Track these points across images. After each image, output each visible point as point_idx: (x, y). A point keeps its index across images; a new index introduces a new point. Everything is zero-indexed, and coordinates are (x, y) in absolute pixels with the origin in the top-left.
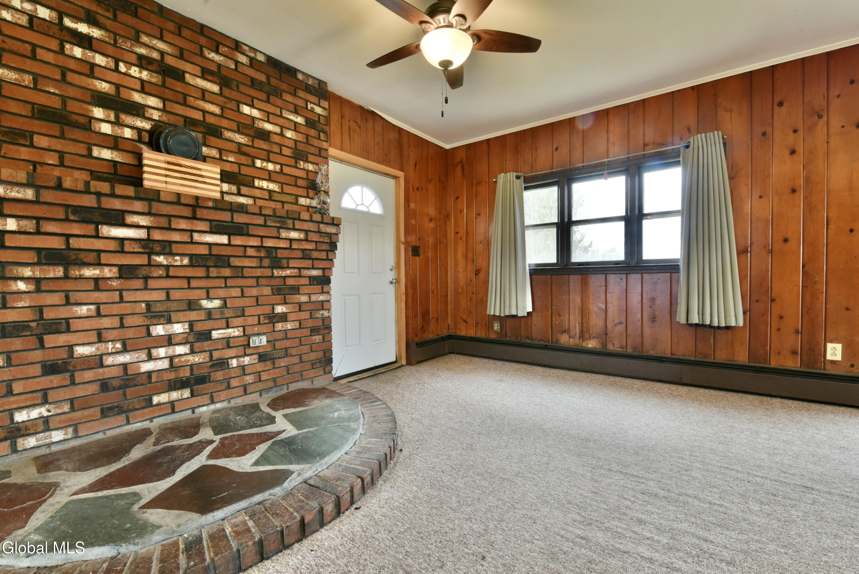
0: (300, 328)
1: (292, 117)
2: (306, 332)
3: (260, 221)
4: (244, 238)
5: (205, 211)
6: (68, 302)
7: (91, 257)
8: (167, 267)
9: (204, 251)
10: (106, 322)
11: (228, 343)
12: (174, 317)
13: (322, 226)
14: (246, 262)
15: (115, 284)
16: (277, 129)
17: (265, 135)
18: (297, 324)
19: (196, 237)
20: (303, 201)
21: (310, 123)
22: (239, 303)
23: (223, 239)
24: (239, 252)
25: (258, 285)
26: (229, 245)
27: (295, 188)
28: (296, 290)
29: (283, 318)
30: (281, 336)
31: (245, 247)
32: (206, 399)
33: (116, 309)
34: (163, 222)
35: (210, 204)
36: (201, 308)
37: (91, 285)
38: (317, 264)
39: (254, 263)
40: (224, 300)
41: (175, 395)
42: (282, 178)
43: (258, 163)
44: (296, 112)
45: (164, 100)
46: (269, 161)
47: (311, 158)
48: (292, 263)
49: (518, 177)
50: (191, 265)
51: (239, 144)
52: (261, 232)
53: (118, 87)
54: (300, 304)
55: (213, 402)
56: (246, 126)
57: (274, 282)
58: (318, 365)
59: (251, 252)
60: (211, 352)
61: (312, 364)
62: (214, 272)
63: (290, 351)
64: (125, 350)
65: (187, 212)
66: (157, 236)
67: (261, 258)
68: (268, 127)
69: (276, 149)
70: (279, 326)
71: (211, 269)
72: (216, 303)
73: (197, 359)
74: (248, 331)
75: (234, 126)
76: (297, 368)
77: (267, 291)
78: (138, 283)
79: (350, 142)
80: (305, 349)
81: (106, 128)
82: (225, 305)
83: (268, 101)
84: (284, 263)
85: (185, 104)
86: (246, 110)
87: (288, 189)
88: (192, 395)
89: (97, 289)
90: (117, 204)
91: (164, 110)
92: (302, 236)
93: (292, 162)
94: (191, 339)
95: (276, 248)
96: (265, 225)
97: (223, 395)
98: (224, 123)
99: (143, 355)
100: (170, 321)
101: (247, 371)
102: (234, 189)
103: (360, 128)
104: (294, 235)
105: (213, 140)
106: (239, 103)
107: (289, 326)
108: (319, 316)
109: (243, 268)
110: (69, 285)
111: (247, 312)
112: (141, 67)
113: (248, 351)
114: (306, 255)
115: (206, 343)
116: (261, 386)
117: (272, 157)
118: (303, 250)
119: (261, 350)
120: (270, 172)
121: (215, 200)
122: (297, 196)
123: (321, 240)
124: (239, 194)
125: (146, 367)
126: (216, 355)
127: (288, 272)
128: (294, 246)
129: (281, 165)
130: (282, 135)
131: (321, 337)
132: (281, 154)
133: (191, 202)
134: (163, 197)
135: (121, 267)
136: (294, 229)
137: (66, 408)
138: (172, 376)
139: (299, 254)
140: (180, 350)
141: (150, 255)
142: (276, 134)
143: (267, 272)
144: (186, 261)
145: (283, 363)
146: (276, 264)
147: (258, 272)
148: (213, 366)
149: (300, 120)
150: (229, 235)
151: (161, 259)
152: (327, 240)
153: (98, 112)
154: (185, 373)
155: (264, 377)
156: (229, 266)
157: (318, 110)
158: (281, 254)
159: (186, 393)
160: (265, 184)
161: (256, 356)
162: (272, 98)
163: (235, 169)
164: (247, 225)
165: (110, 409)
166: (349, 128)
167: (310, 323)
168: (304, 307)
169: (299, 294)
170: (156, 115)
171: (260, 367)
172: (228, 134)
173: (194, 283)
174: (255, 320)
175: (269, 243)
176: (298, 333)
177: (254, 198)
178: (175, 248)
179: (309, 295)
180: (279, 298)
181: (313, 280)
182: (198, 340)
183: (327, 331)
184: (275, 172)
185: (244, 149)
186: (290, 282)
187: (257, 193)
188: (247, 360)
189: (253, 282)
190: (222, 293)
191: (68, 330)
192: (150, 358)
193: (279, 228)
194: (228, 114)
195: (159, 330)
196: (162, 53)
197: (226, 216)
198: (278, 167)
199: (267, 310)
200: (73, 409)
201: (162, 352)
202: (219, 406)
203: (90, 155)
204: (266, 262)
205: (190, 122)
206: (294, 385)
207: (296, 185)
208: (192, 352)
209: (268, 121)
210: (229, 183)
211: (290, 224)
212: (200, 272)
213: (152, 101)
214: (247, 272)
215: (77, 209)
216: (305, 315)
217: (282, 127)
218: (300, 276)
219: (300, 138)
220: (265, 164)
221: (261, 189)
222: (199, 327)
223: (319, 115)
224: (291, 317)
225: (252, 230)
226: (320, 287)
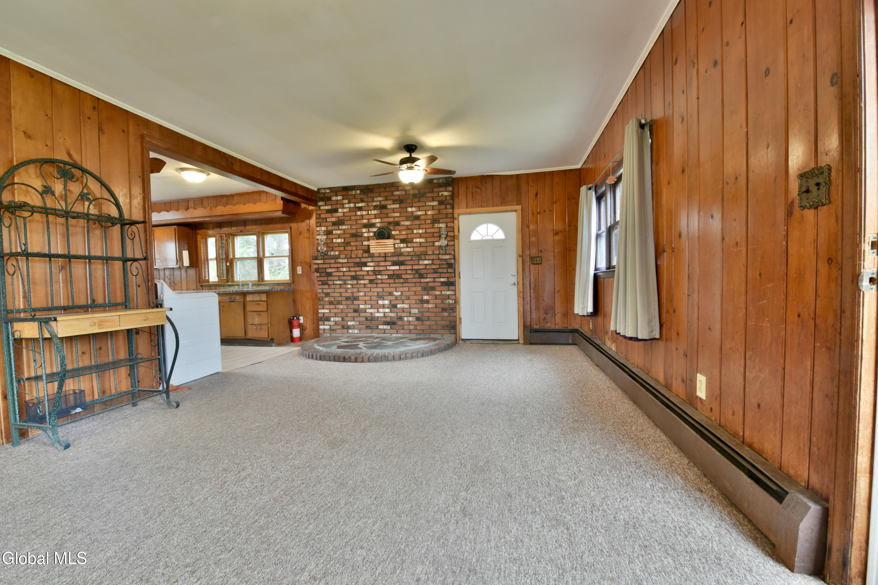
0: (436, 307)
1: (431, 204)
2: (440, 310)
3: (409, 258)
4: (405, 266)
5: (389, 258)
6: (358, 292)
7: (361, 277)
8: (382, 279)
9: (391, 273)
10: (367, 298)
11: (403, 310)
12: (385, 298)
13: (440, 256)
14: (408, 276)
15: (369, 285)
16: (424, 213)
17: (418, 218)
18: (434, 306)
19: (388, 268)
20: (437, 244)
21: (441, 203)
22: (407, 294)
23: (397, 268)
24: (404, 272)
25: (415, 286)
26: (399, 270)
27: (433, 238)
28: (433, 288)
29: (427, 302)
30: (426, 310)
31: (407, 270)
32: (395, 331)
33: (369, 294)
34: (377, 264)
35: (390, 255)
36: (393, 295)
37: (363, 286)
38: (442, 275)
39: (411, 276)
40: (402, 292)
41: (385, 327)
42: (426, 235)
43: (415, 231)
44: (433, 200)
45: (381, 218)
46: (419, 229)
47: (441, 220)
48: (429, 276)
49: (590, 189)
50: (388, 279)
51: (407, 225)
52: (411, 263)
53: (368, 219)
54: (436, 296)
55: (397, 333)
56: (410, 217)
57: (423, 285)
58: (446, 328)
59: (409, 272)
60: (397, 313)
61: (443, 327)
62: (397, 281)
63: (431, 318)
64: (371, 308)
65: (383, 259)
66: (377, 269)
67: (414, 274)
68: (419, 213)
69: (423, 222)
70: (425, 305)
71: (396, 280)
72: (399, 294)
73: (392, 315)
74: (411, 306)
75: (405, 218)
76: (434, 327)
77: (419, 289)
78: (375, 285)
79: (473, 201)
80: (439, 318)
81: (366, 235)
82: (402, 295)
83: (419, 201)
84: (425, 276)
85: (388, 217)
86: (409, 209)
87: (429, 240)
88: (391, 329)
89: (365, 287)
90: (364, 260)
91: (381, 222)
92: (430, 262)
93: (431, 226)
94: (390, 307)
95: (420, 269)
96: (412, 260)
97: (401, 331)
98: (401, 219)
99: (376, 311)
100: (384, 300)
101: (411, 323)
102: (405, 245)
103: (481, 189)
104: (426, 262)
105: (397, 227)
106: (407, 207)
107: (430, 306)
108: (447, 302)
109: (408, 279)
110: (358, 286)
111: (411, 298)
112: (374, 210)
113: (411, 315)
114: (435, 271)
115: (395, 309)
116: (416, 331)
117: (421, 226)
118: (434, 269)
119: (417, 315)
120: (420, 234)
121: (392, 253)
122: (434, 242)
123: (441, 263)
124: (407, 247)
125: (377, 315)
126: (399, 314)
127: (428, 280)
128: (428, 267)
129: (426, 229)
130: (426, 214)
131: (448, 314)
132: (425, 224)
133: (383, 255)
134: (376, 255)
135: (369, 280)
136: (425, 259)
137: (358, 323)
138: (384, 319)
139: (432, 271)
140: (387, 310)
141: (376, 275)
142: (423, 215)
143: (418, 280)
144: (387, 277)
145: (427, 323)
146: (421, 276)
147: (414, 280)
148: (398, 319)
149: (435, 203)
150: (399, 265)
151: (379, 277)
152: (444, 262)
153: (364, 230)
154: (388, 320)
155: (418, 328)
156: (402, 278)
157: (446, 194)
158: (422, 272)
159: (389, 327)
160: (418, 240)
161: (414, 318)
162: (421, 199)
163: (405, 237)
164: (405, 260)
165: (368, 327)
166: (472, 193)
167: (442, 306)
168: (438, 297)
169: (435, 290)
170: (378, 225)
171: (416, 323)
172: (402, 223)
173: (392, 285)
174: (414, 302)
175: (416, 267)
176: (435, 310)
177: (413, 247)
178: (383, 273)
179: (441, 291)
180: (425, 292)
181: (443, 283)
182: (393, 308)
183: (451, 311)
184: (423, 233)
185: (409, 227)
186: (431, 285)
187: (415, 245)
188: (411, 319)
189: (413, 285)
190: (401, 289)
191: (358, 300)
192: (378, 312)
193: (419, 260)
194: (403, 214)
195: (380, 302)
196: (380, 201)
197: (396, 259)
198: (424, 230)
199: (419, 297)
200: (359, 324)
201: (381, 310)
202: (400, 335)
203: (362, 245)
204: (417, 276)
205: (390, 223)
206: (432, 335)
207: (433, 237)
208: (391, 312)
209: (419, 211)
210: (403, 243)
211: (423, 257)
212: (392, 281)
213: (378, 220)
214: (409, 280)
215: (356, 263)
216: (439, 301)
217: (426, 211)
218: (434, 282)
219: (435, 212)
220: (418, 231)
221: (417, 242)
222: (393, 302)
223: (446, 196)
224: (431, 301)
225: (407, 263)
226: (447, 287)
